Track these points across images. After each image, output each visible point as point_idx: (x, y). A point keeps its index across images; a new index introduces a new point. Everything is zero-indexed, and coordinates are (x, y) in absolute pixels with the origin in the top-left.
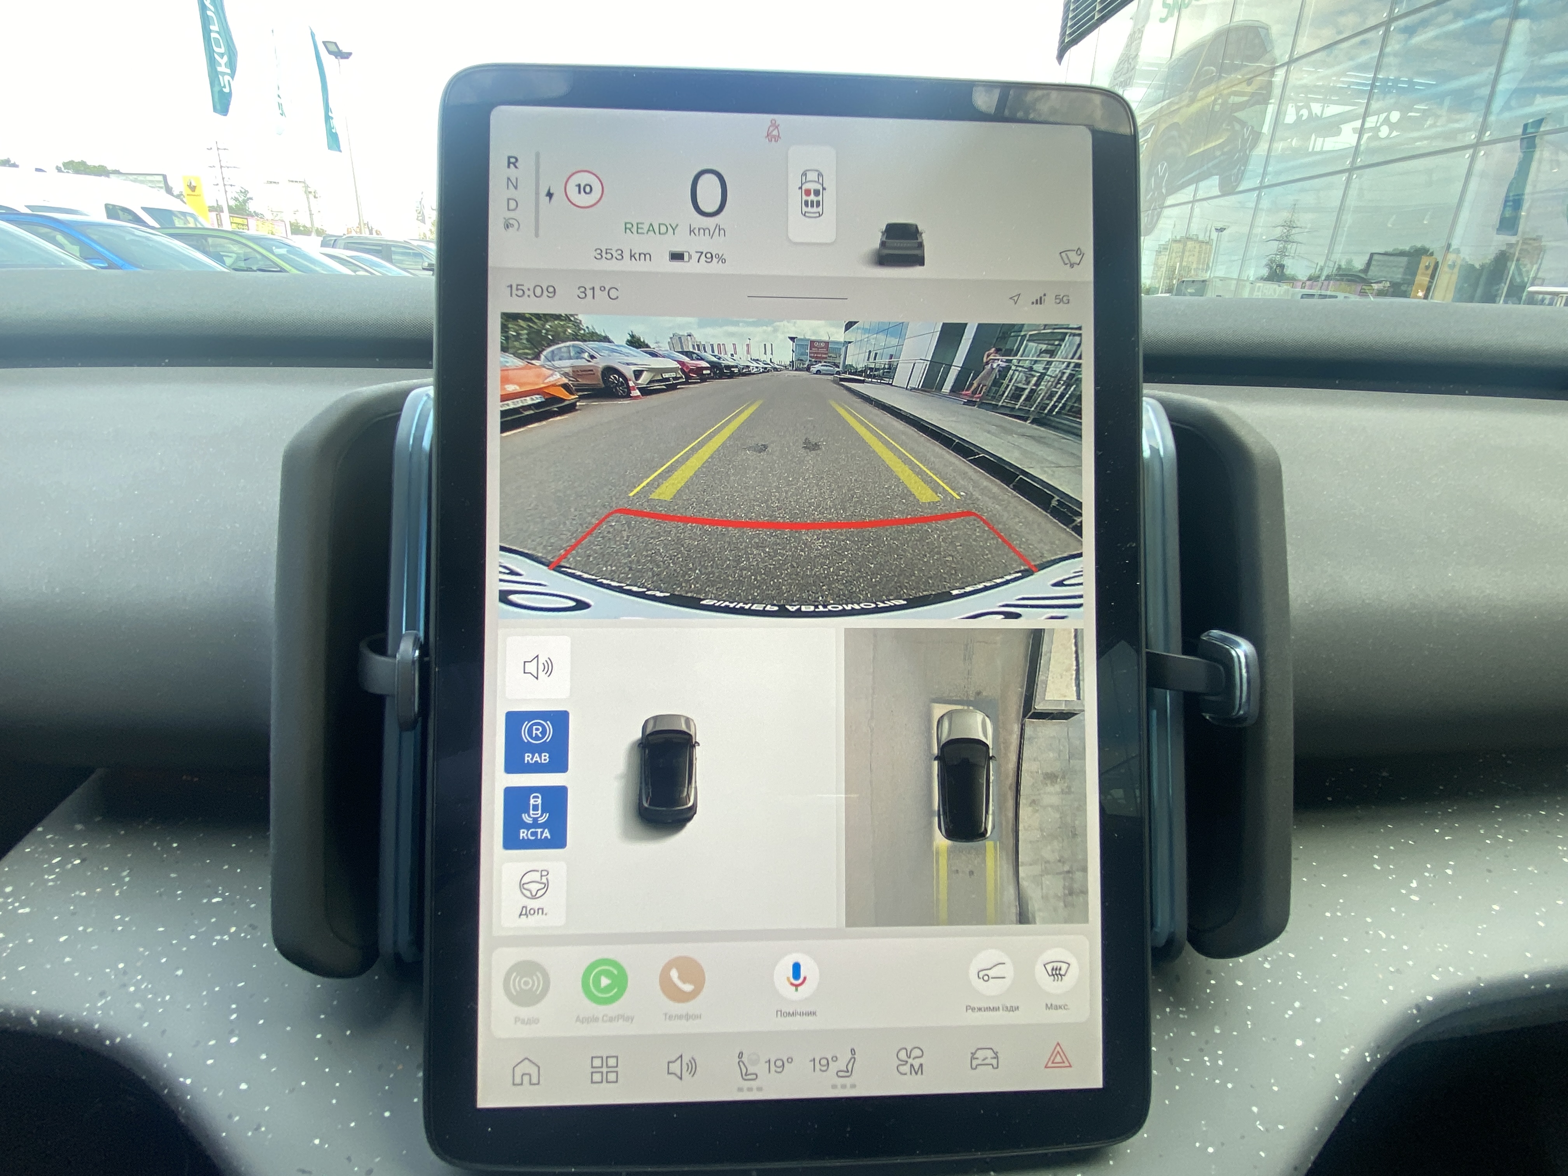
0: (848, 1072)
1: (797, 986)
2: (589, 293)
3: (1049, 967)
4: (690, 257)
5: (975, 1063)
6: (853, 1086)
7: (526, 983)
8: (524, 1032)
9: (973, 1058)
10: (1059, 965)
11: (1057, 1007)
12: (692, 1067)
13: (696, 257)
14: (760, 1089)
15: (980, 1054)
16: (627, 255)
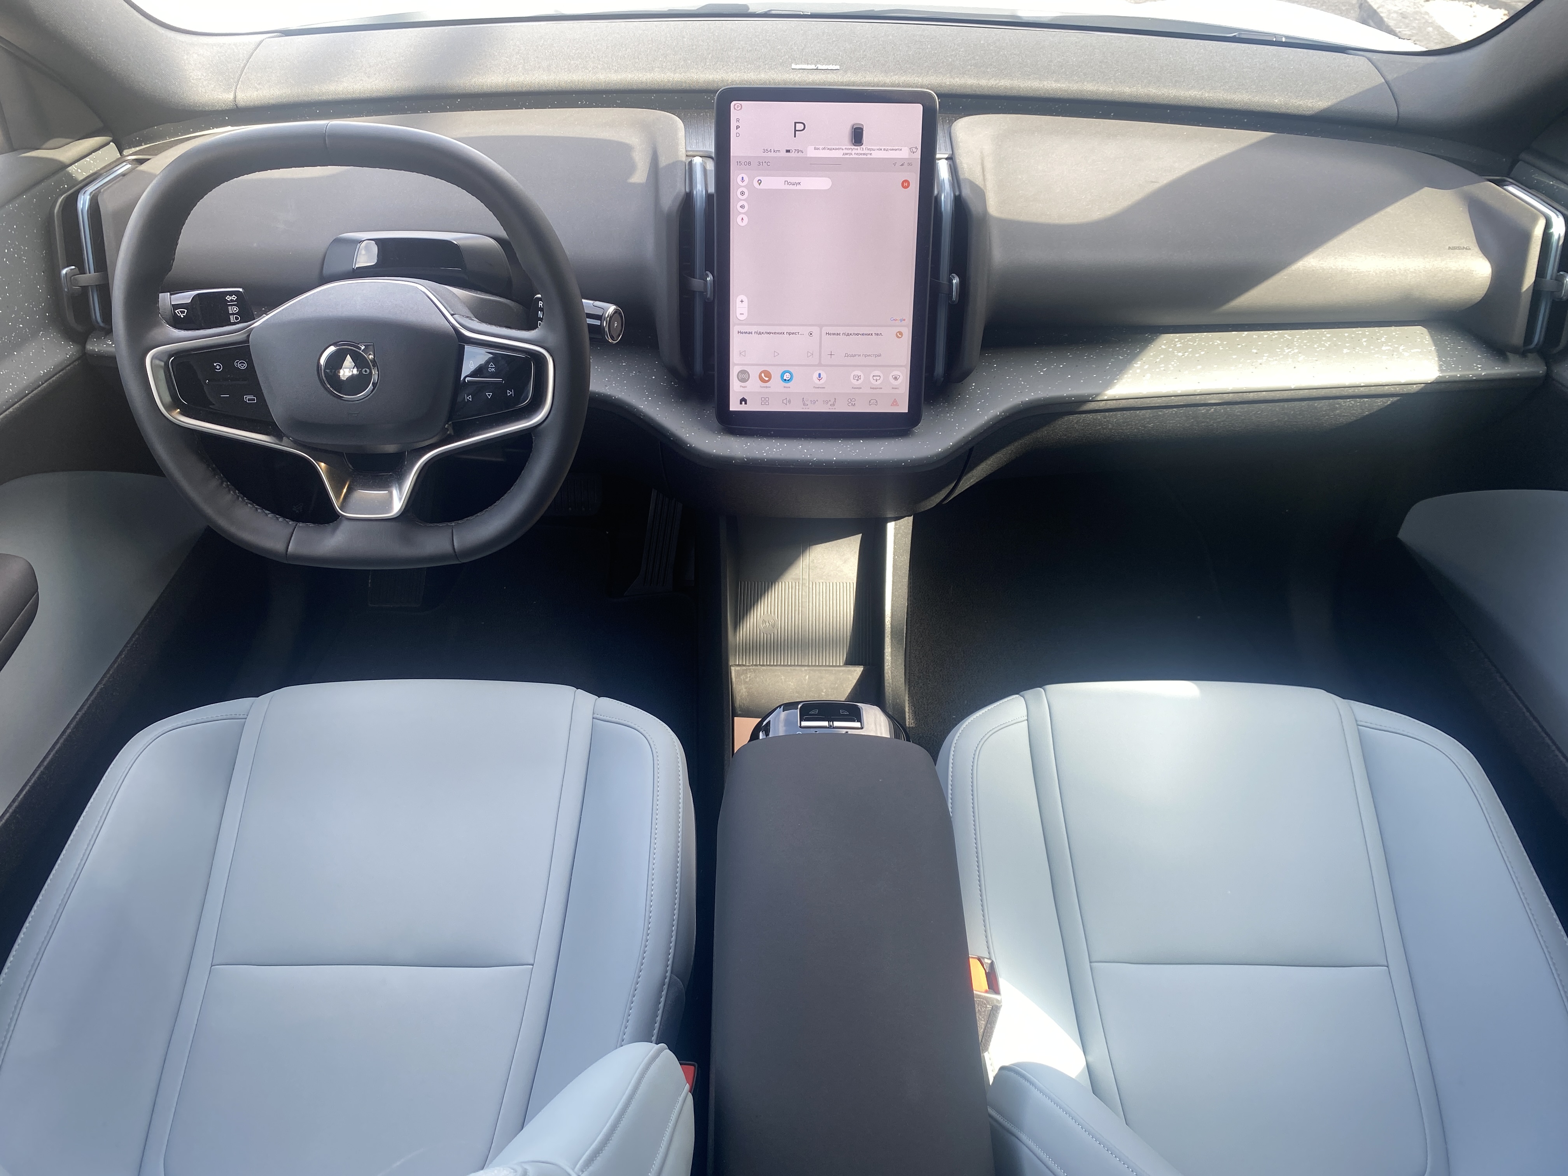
0: (834, 405)
1: (820, 380)
2: (761, 163)
3: (894, 377)
4: (792, 151)
5: (870, 403)
6: (835, 409)
7: (743, 376)
8: (742, 390)
9: (870, 402)
10: (896, 376)
11: (896, 388)
12: (790, 401)
13: (794, 151)
14: (808, 408)
15: (872, 401)
16: (772, 151)
